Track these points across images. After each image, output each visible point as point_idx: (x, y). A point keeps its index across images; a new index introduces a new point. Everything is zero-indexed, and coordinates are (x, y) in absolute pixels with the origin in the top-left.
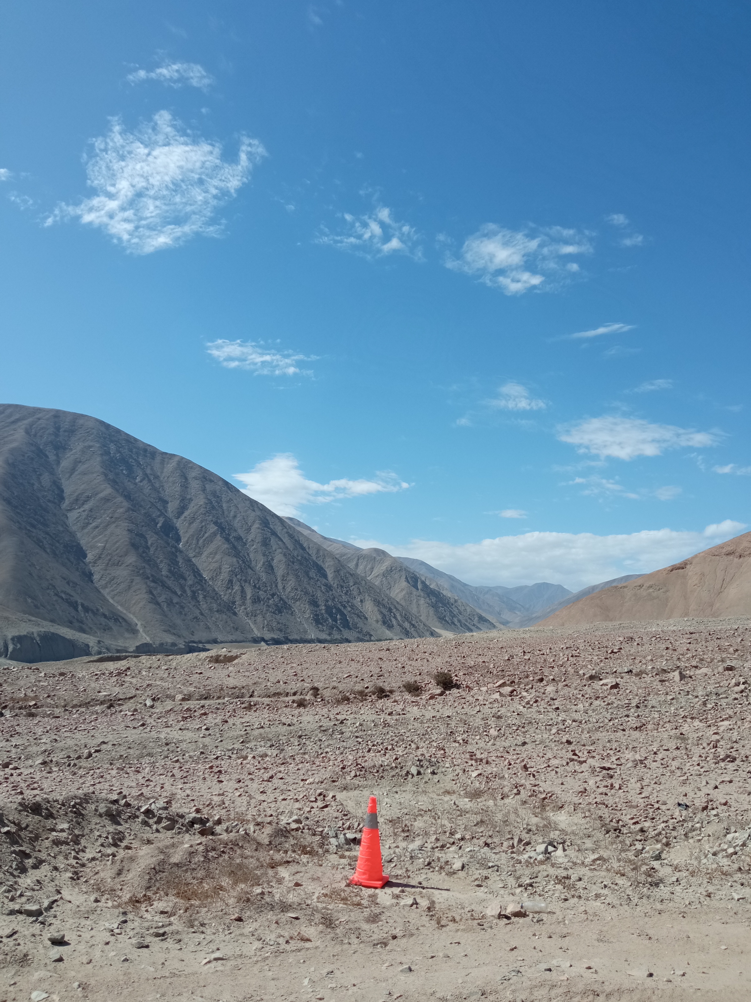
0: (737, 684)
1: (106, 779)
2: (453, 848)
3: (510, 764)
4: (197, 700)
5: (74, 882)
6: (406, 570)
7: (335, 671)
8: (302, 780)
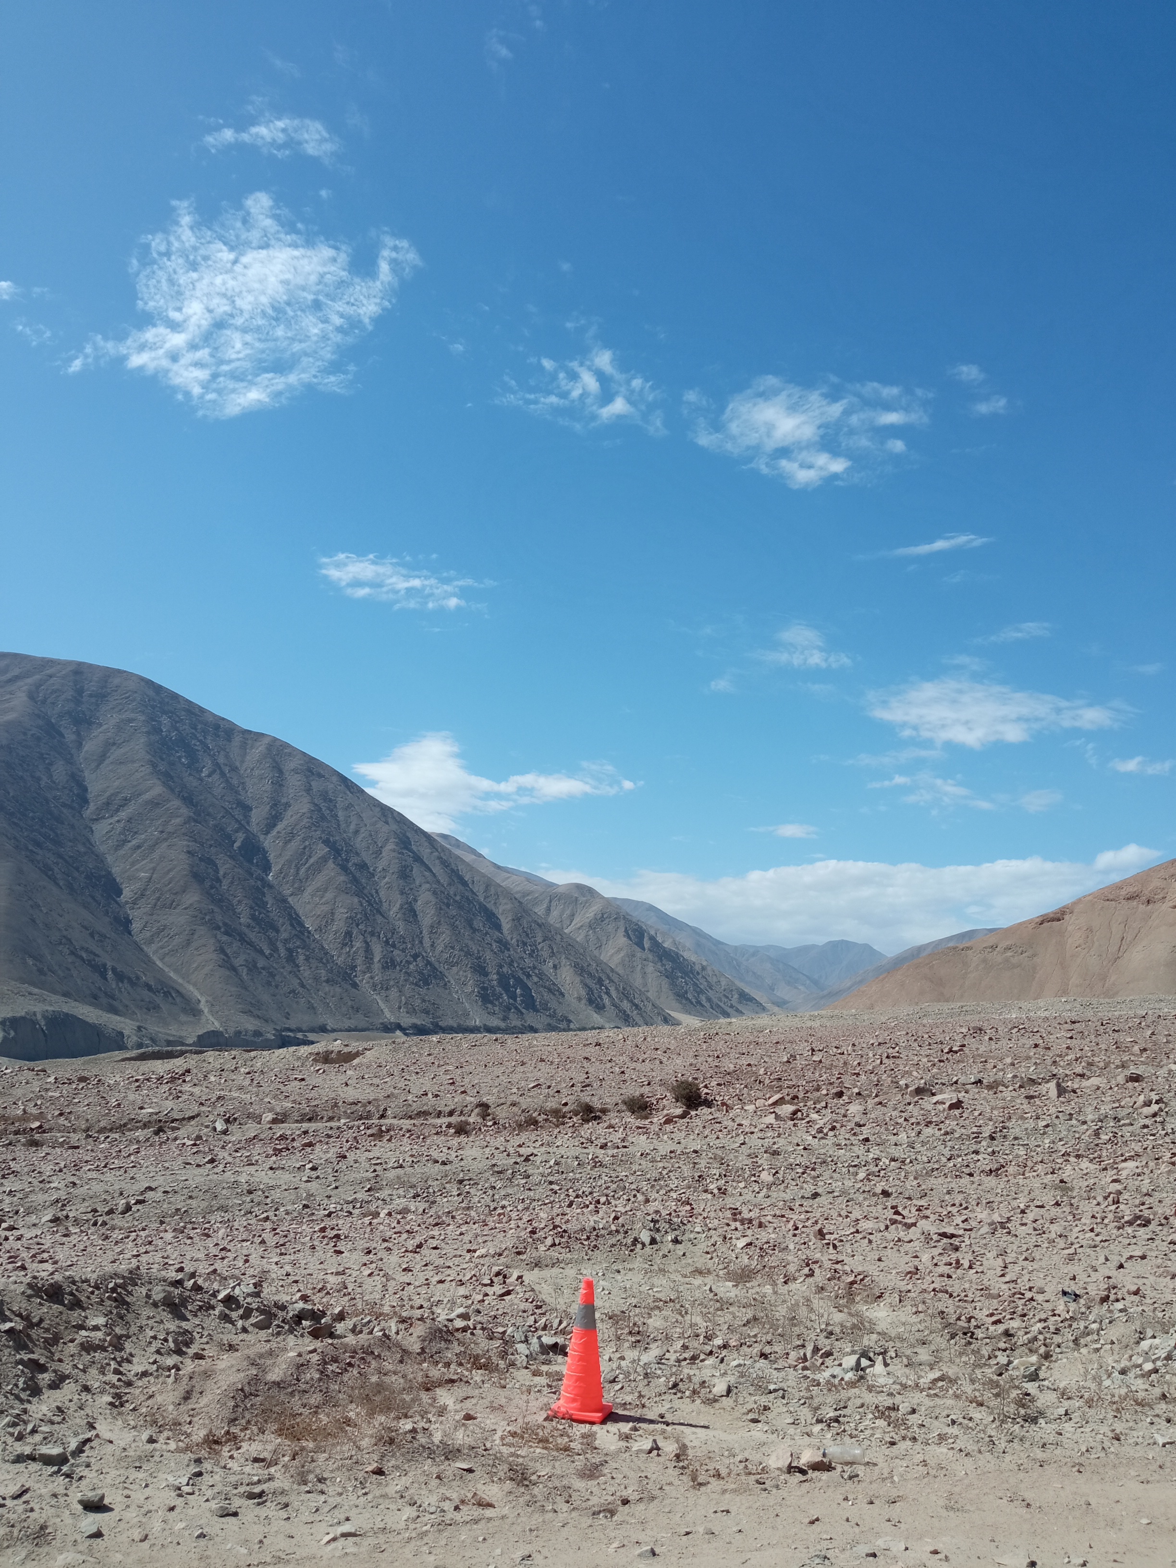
0: (1148, 1104)
1: (157, 1246)
2: (711, 1361)
3: (797, 1229)
4: (297, 1121)
5: (115, 1411)
6: (627, 919)
7: (515, 1078)
8: (469, 1251)
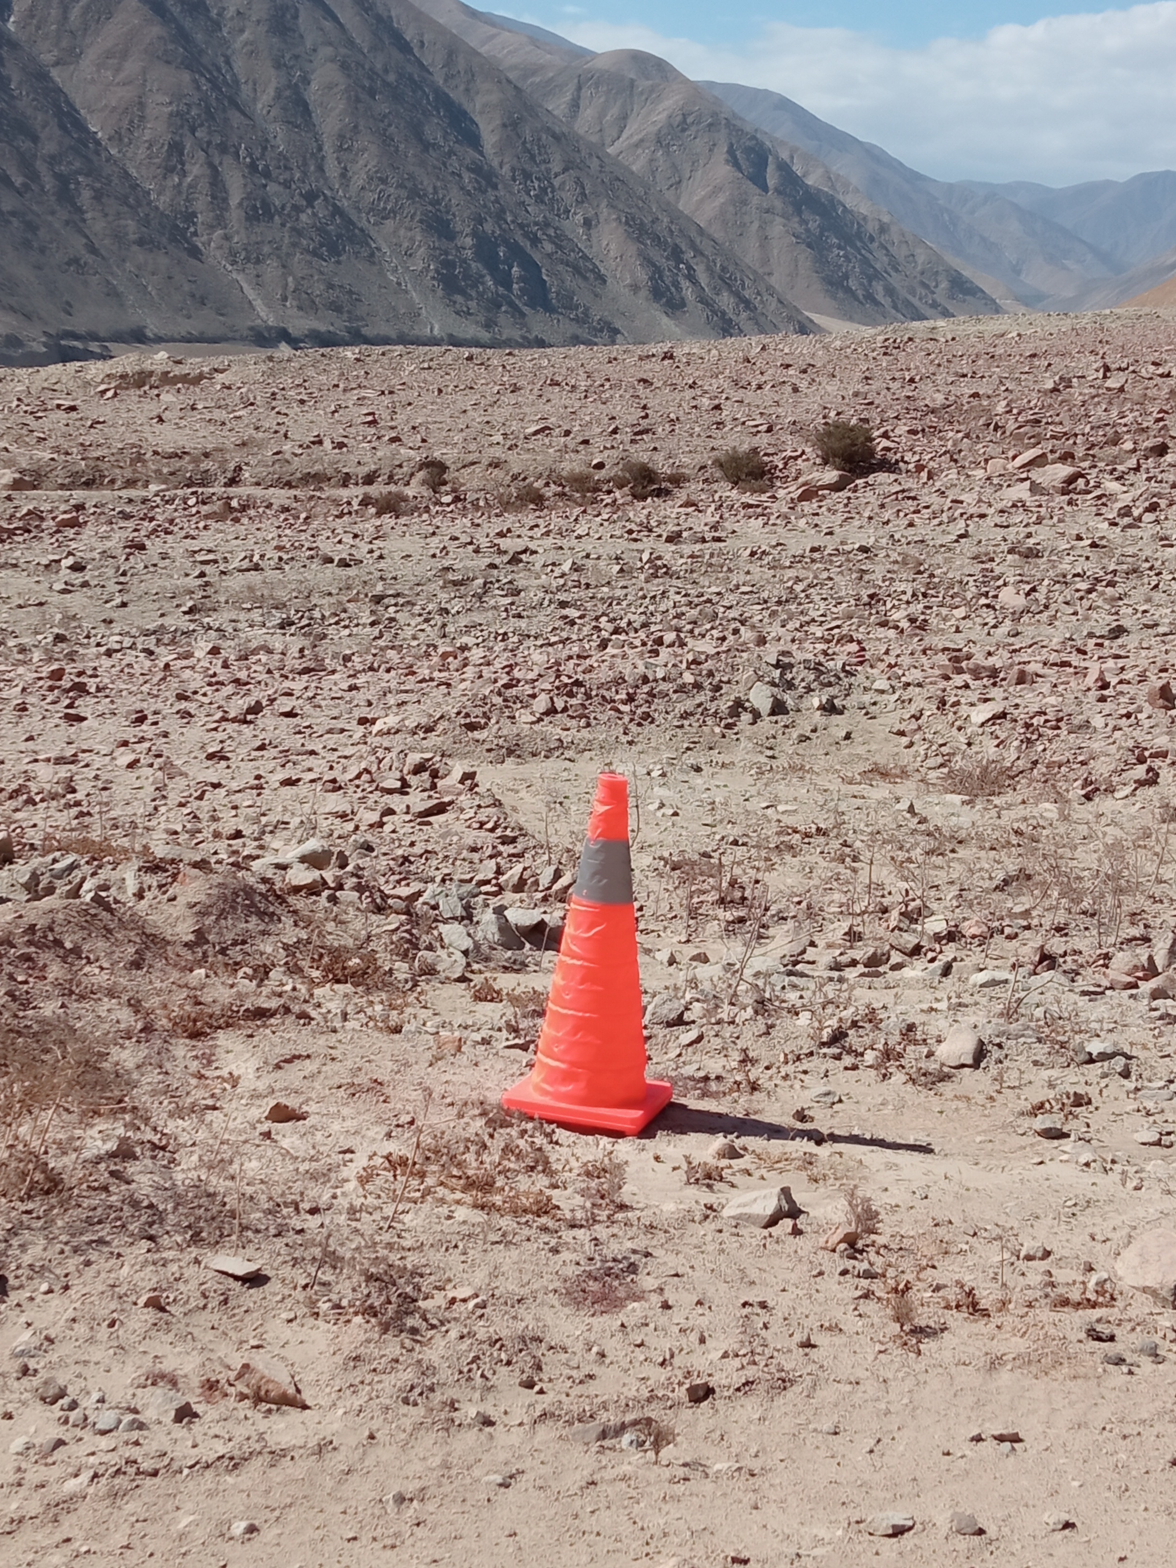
2: (915, 971)
3: (1105, 686)
4: (62, 487)
6: (733, 127)
7: (498, 415)
